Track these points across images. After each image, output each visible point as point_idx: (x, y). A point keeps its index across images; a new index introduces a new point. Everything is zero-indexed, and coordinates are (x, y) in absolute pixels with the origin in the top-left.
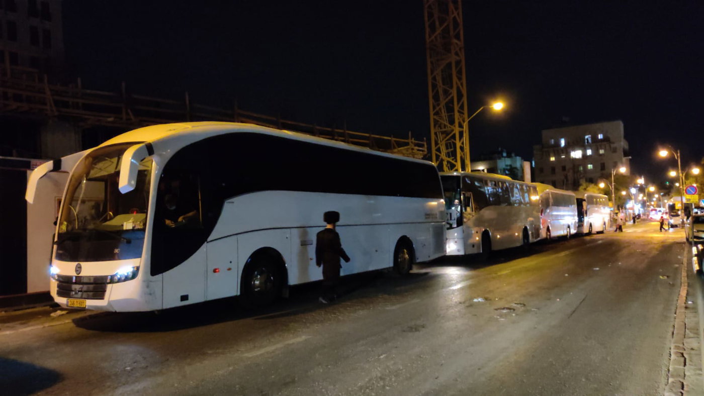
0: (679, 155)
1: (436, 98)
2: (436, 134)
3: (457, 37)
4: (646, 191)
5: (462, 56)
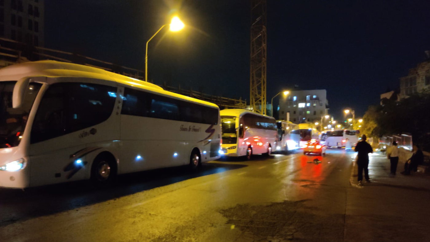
0: (353, 113)
1: (253, 82)
2: (252, 99)
3: (265, 58)
5: (265, 65)
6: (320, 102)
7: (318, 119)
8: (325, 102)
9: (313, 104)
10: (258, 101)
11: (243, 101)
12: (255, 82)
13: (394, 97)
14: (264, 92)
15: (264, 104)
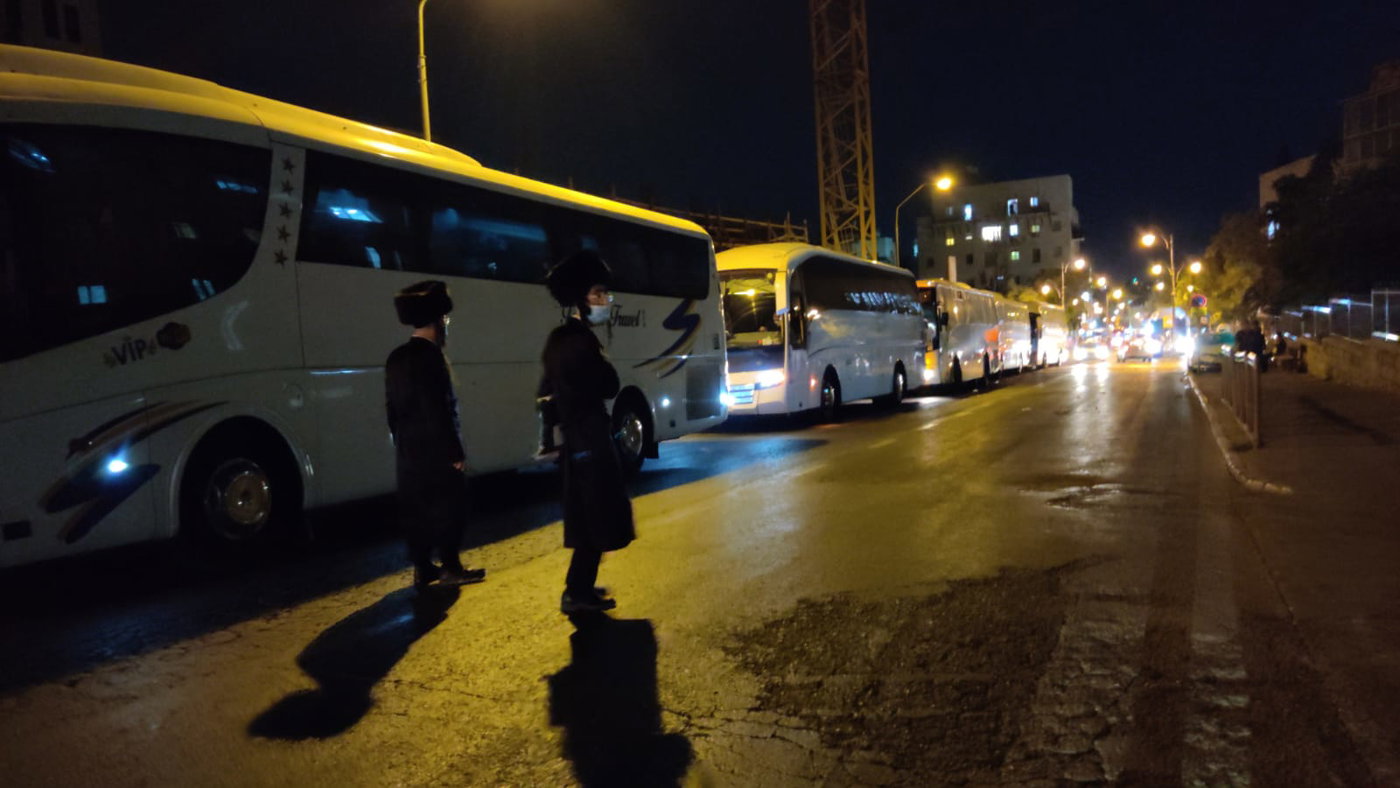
0: (1171, 242)
1: (827, 157)
2: (827, 215)
3: (861, 67)
4: (1108, 297)
5: (867, 95)
6: (1054, 219)
7: (1052, 275)
8: (1070, 216)
9: (1028, 227)
10: (847, 222)
11: (795, 227)
12: (835, 158)
13: (1321, 170)
14: (867, 191)
15: (869, 231)
